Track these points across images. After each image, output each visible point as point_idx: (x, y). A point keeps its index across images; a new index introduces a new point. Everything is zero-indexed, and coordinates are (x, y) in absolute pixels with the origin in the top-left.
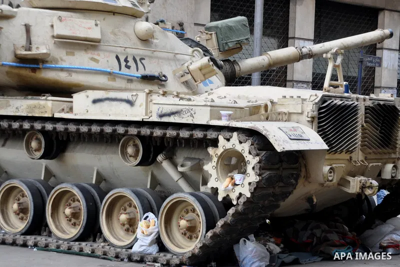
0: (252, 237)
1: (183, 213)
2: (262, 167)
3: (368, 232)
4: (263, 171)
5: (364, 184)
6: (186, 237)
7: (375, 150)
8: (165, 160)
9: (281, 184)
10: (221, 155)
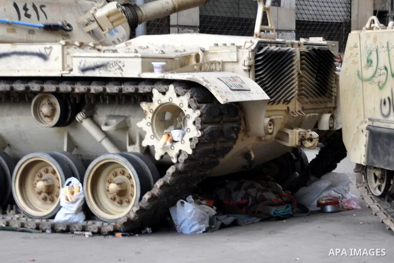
0: (190, 198)
1: (111, 176)
2: (204, 121)
3: (303, 190)
4: (205, 125)
5: (303, 137)
6: (116, 203)
7: (312, 99)
8: (85, 118)
9: (222, 139)
10: (156, 110)
